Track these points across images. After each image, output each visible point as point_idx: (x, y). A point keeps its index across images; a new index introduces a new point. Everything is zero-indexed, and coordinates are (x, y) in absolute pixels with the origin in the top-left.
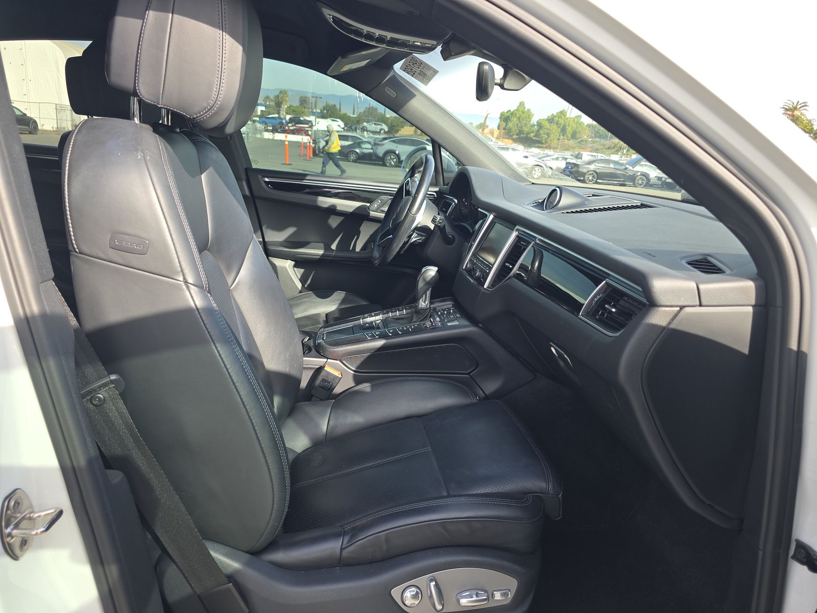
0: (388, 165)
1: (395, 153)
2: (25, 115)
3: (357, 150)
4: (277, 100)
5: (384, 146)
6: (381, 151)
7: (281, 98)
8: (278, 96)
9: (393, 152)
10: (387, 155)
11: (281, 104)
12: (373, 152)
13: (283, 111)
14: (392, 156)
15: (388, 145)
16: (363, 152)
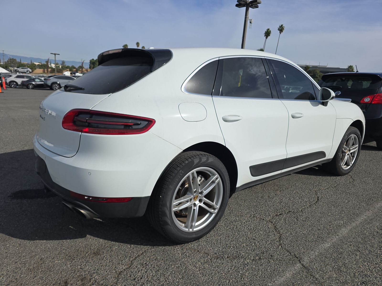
0: (54, 89)
1: (57, 83)
3: (33, 83)
5: (50, 80)
6: (49, 83)
9: (56, 83)
10: (53, 84)
12: (44, 83)
14: (56, 85)
15: (52, 80)
16: (37, 84)
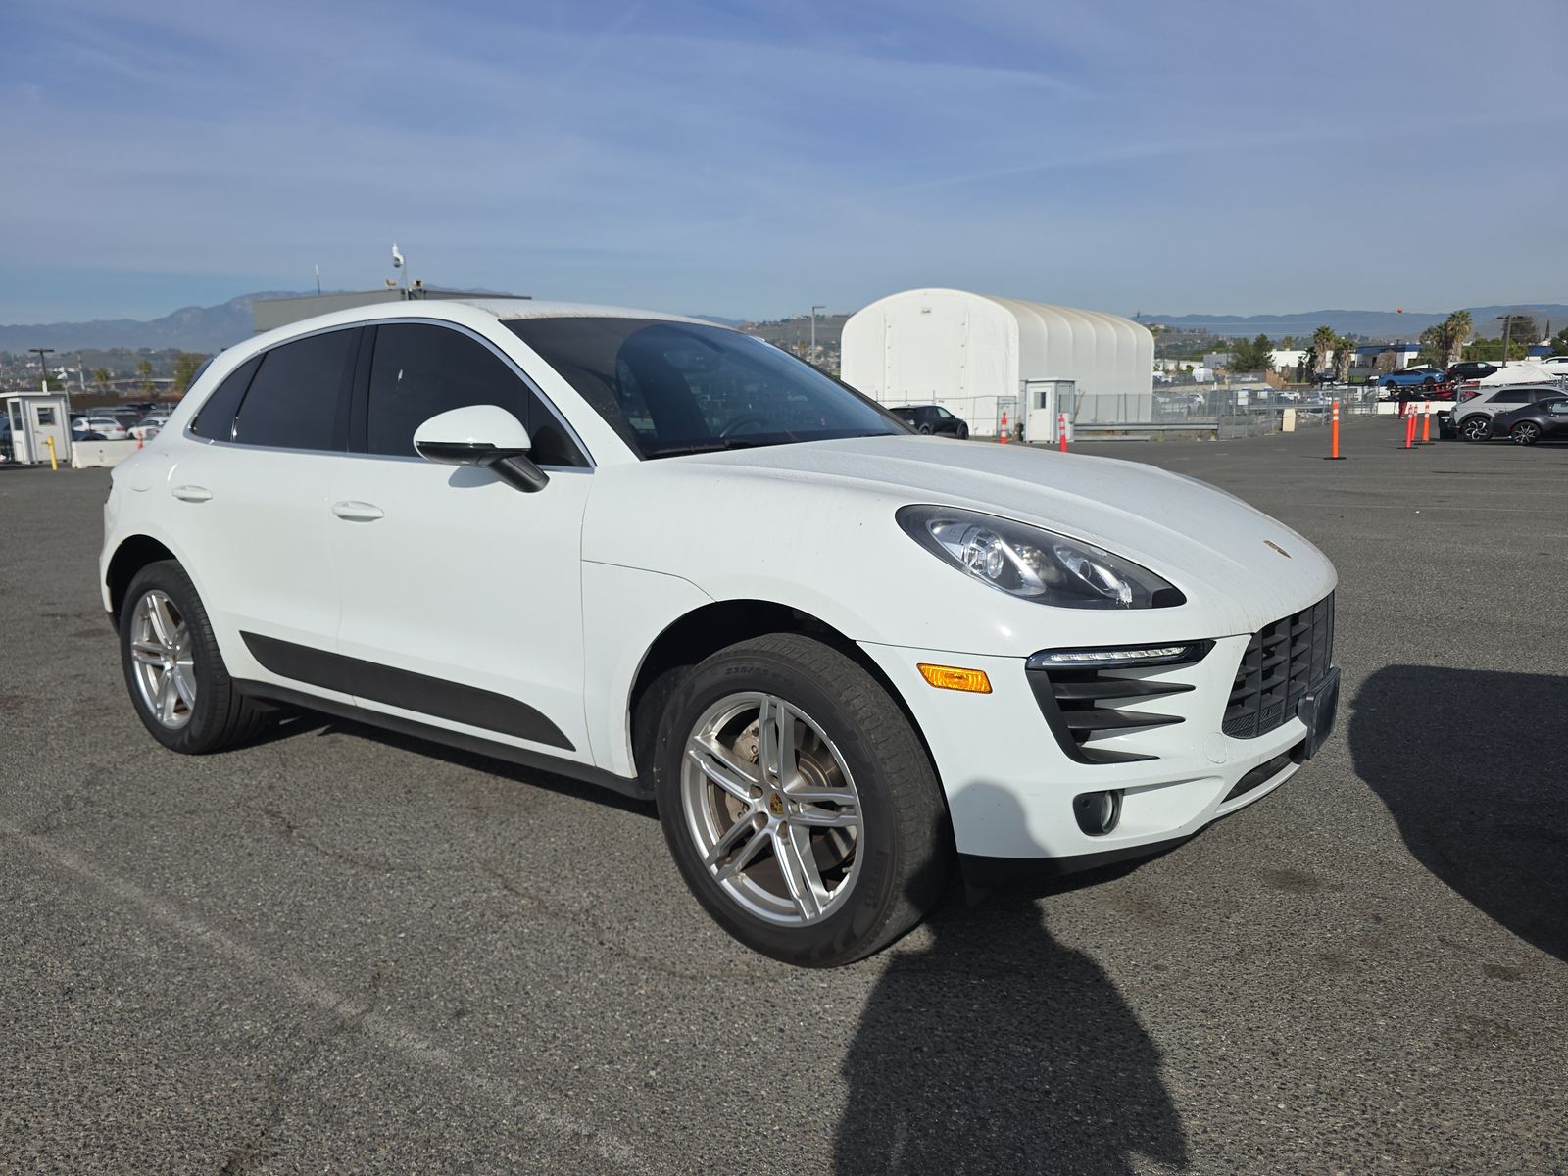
2: (953, 416)
4: (1444, 334)
7: (1452, 330)
8: (1446, 325)
11: (1452, 341)
13: (1457, 354)
